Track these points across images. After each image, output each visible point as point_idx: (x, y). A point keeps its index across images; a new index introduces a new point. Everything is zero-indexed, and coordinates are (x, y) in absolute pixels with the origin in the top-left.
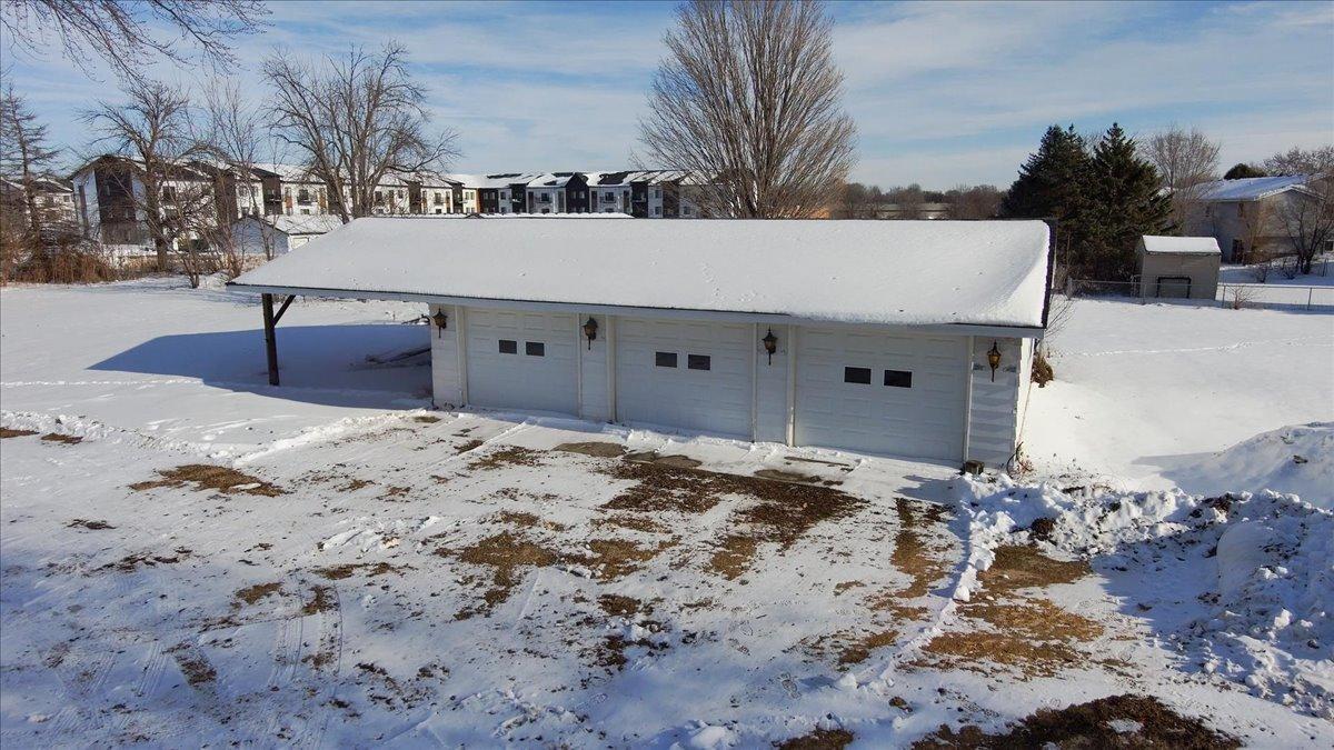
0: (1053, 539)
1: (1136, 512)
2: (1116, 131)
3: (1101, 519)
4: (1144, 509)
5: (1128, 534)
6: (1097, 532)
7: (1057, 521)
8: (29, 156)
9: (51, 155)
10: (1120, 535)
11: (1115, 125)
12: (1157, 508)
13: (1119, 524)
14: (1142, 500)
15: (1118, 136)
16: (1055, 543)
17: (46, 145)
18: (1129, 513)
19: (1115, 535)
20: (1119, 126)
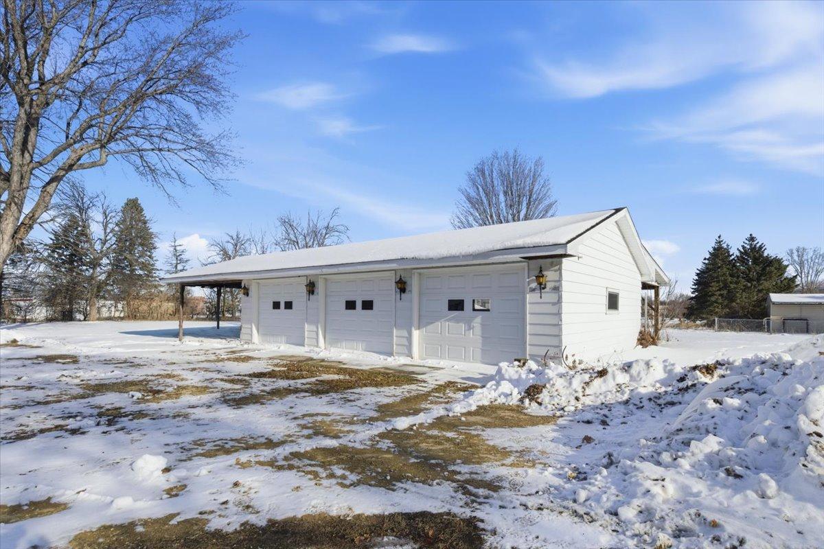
0: (539, 400)
1: (622, 378)
2: (752, 239)
3: (587, 384)
4: (631, 377)
5: (609, 396)
6: (580, 395)
7: (547, 385)
8: (179, 262)
9: (187, 261)
10: (602, 397)
11: (751, 235)
12: (643, 374)
13: (604, 389)
14: (629, 367)
15: (754, 241)
16: (540, 404)
17: (184, 257)
18: (614, 378)
19: (598, 397)
20: (753, 236)
